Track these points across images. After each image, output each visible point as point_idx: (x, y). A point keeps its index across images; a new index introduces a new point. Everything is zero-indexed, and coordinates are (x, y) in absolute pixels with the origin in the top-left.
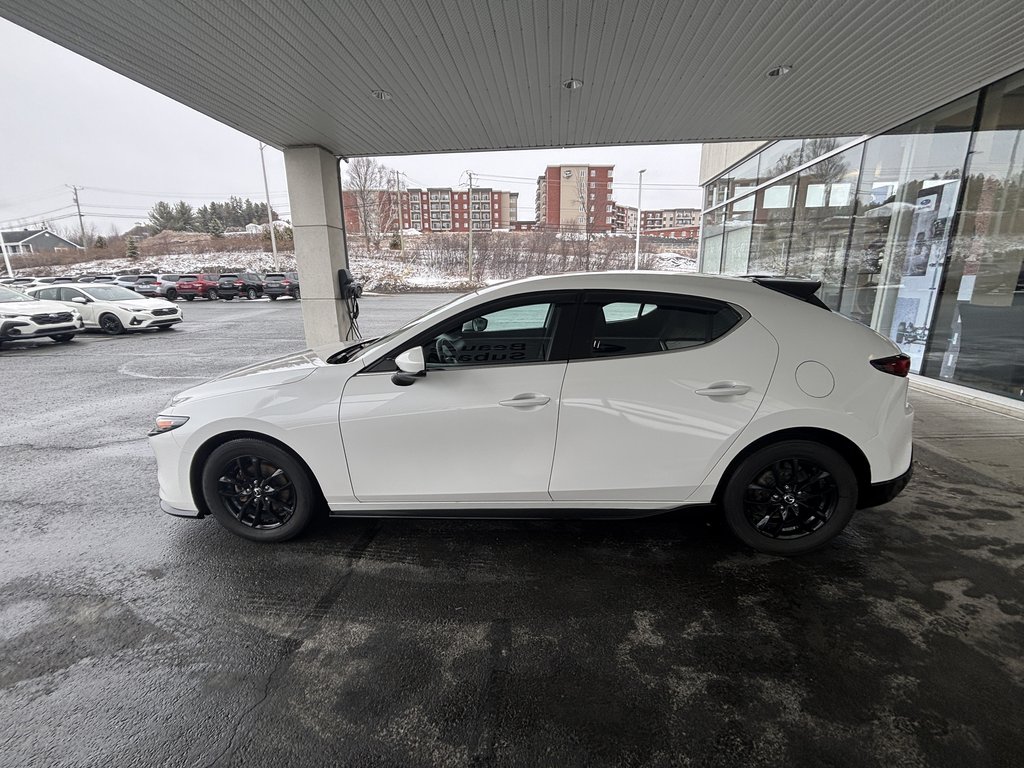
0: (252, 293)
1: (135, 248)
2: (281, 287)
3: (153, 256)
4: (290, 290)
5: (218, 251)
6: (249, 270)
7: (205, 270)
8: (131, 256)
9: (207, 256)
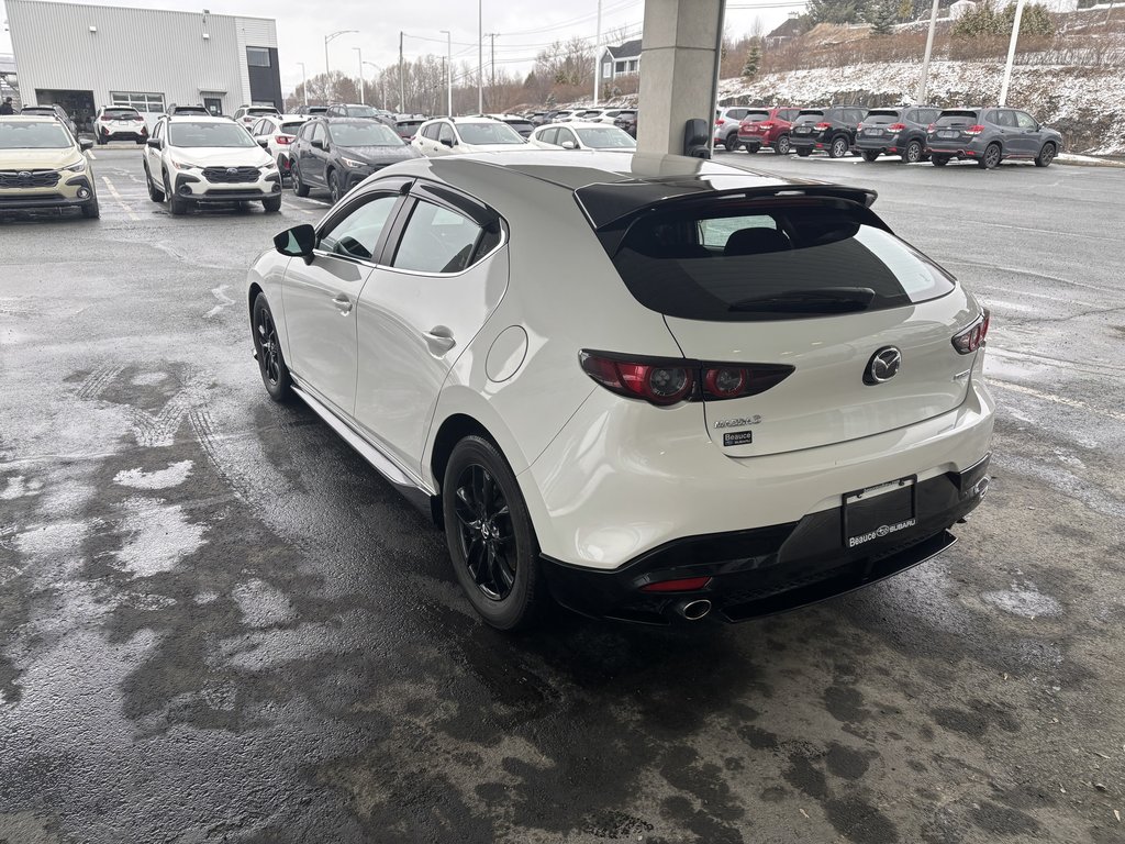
0: (840, 145)
1: (756, 60)
2: (886, 136)
3: (774, 73)
4: (899, 143)
5: (870, 61)
6: (906, 99)
7: (841, 98)
8: (746, 74)
9: (848, 70)
